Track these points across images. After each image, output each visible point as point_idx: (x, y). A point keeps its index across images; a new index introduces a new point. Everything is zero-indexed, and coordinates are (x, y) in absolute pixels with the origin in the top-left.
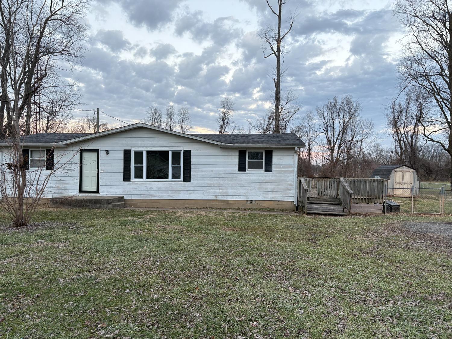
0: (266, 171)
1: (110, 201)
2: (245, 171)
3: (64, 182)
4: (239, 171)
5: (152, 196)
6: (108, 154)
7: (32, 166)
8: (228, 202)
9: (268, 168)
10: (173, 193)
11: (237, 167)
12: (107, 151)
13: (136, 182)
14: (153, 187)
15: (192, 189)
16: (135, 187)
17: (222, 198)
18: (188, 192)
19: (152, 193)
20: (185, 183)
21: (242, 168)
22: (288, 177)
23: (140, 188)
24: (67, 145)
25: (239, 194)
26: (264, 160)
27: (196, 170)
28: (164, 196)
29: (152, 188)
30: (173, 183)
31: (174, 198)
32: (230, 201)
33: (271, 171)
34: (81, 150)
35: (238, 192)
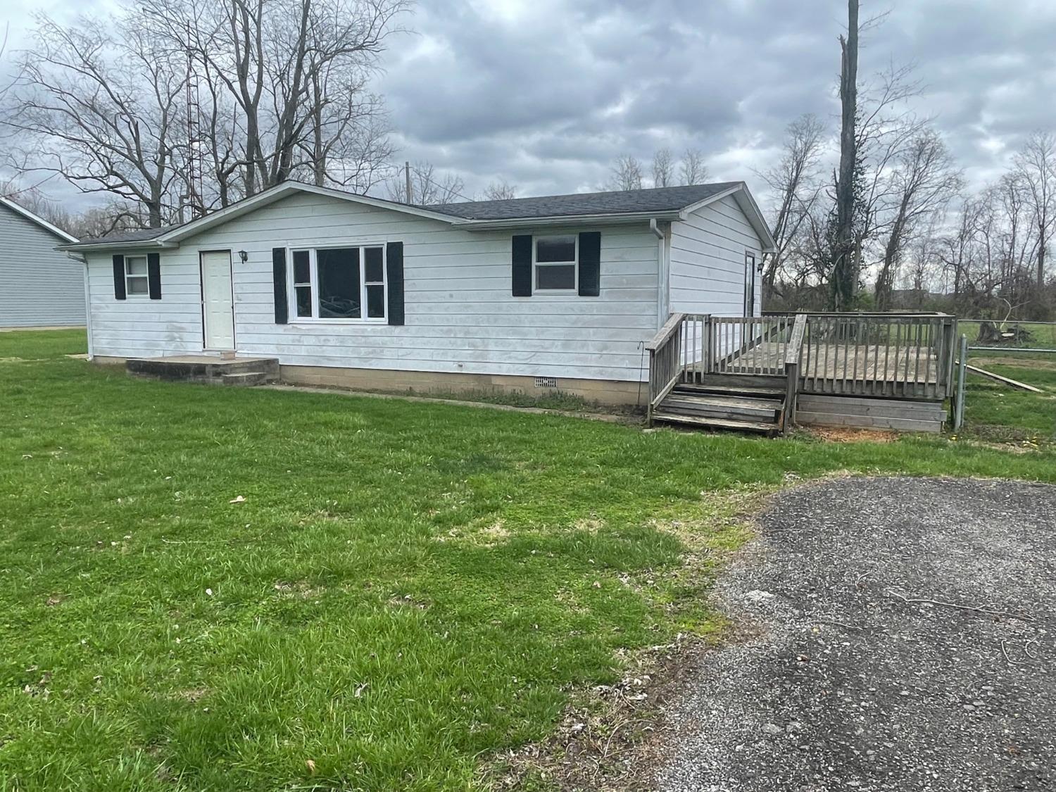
0: (582, 293)
1: (219, 370)
2: (529, 294)
3: (179, 325)
4: (515, 295)
5: (329, 358)
6: (245, 259)
7: (132, 292)
8: (491, 381)
9: (589, 287)
10: (370, 353)
11: (509, 284)
12: (242, 252)
13: (299, 326)
14: (329, 338)
15: (406, 343)
16: (297, 337)
17: (474, 369)
18: (402, 352)
19: (329, 352)
20: (393, 328)
21: (521, 288)
22: (644, 311)
23: (306, 340)
24: (179, 243)
25: (516, 358)
26: (576, 263)
27: (415, 294)
28: (353, 361)
29: (329, 340)
30: (369, 328)
31: (371, 365)
32: (493, 378)
33: (597, 294)
34: (201, 253)
35: (513, 354)
